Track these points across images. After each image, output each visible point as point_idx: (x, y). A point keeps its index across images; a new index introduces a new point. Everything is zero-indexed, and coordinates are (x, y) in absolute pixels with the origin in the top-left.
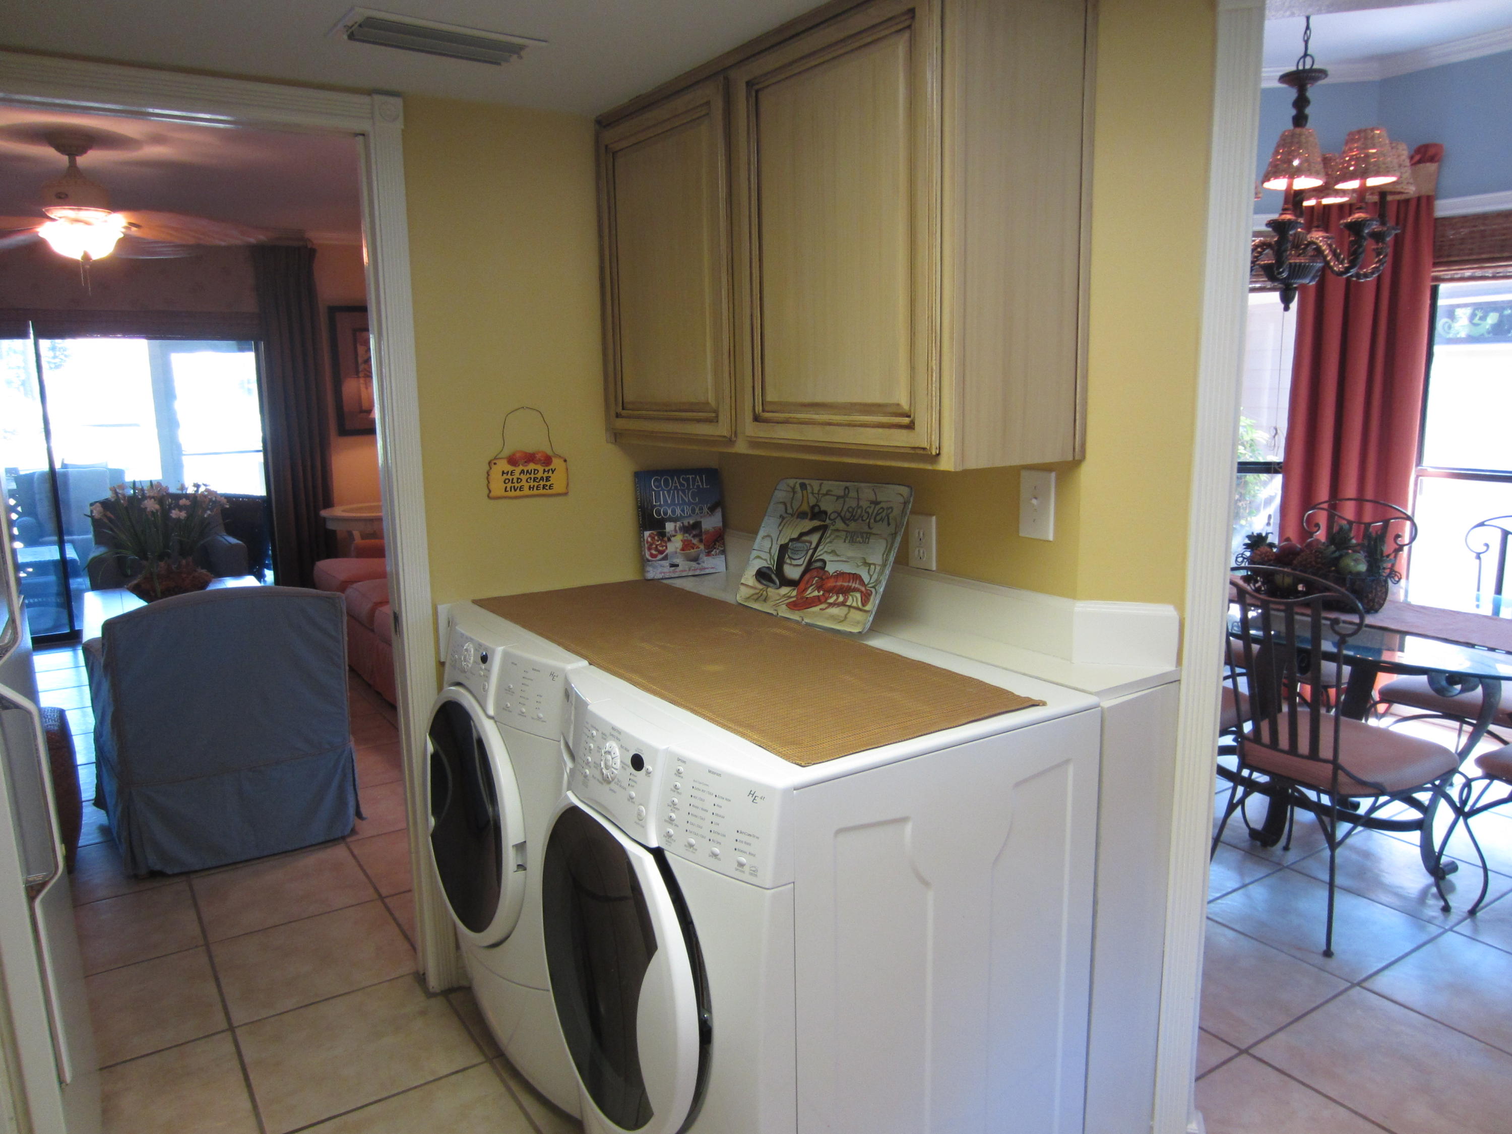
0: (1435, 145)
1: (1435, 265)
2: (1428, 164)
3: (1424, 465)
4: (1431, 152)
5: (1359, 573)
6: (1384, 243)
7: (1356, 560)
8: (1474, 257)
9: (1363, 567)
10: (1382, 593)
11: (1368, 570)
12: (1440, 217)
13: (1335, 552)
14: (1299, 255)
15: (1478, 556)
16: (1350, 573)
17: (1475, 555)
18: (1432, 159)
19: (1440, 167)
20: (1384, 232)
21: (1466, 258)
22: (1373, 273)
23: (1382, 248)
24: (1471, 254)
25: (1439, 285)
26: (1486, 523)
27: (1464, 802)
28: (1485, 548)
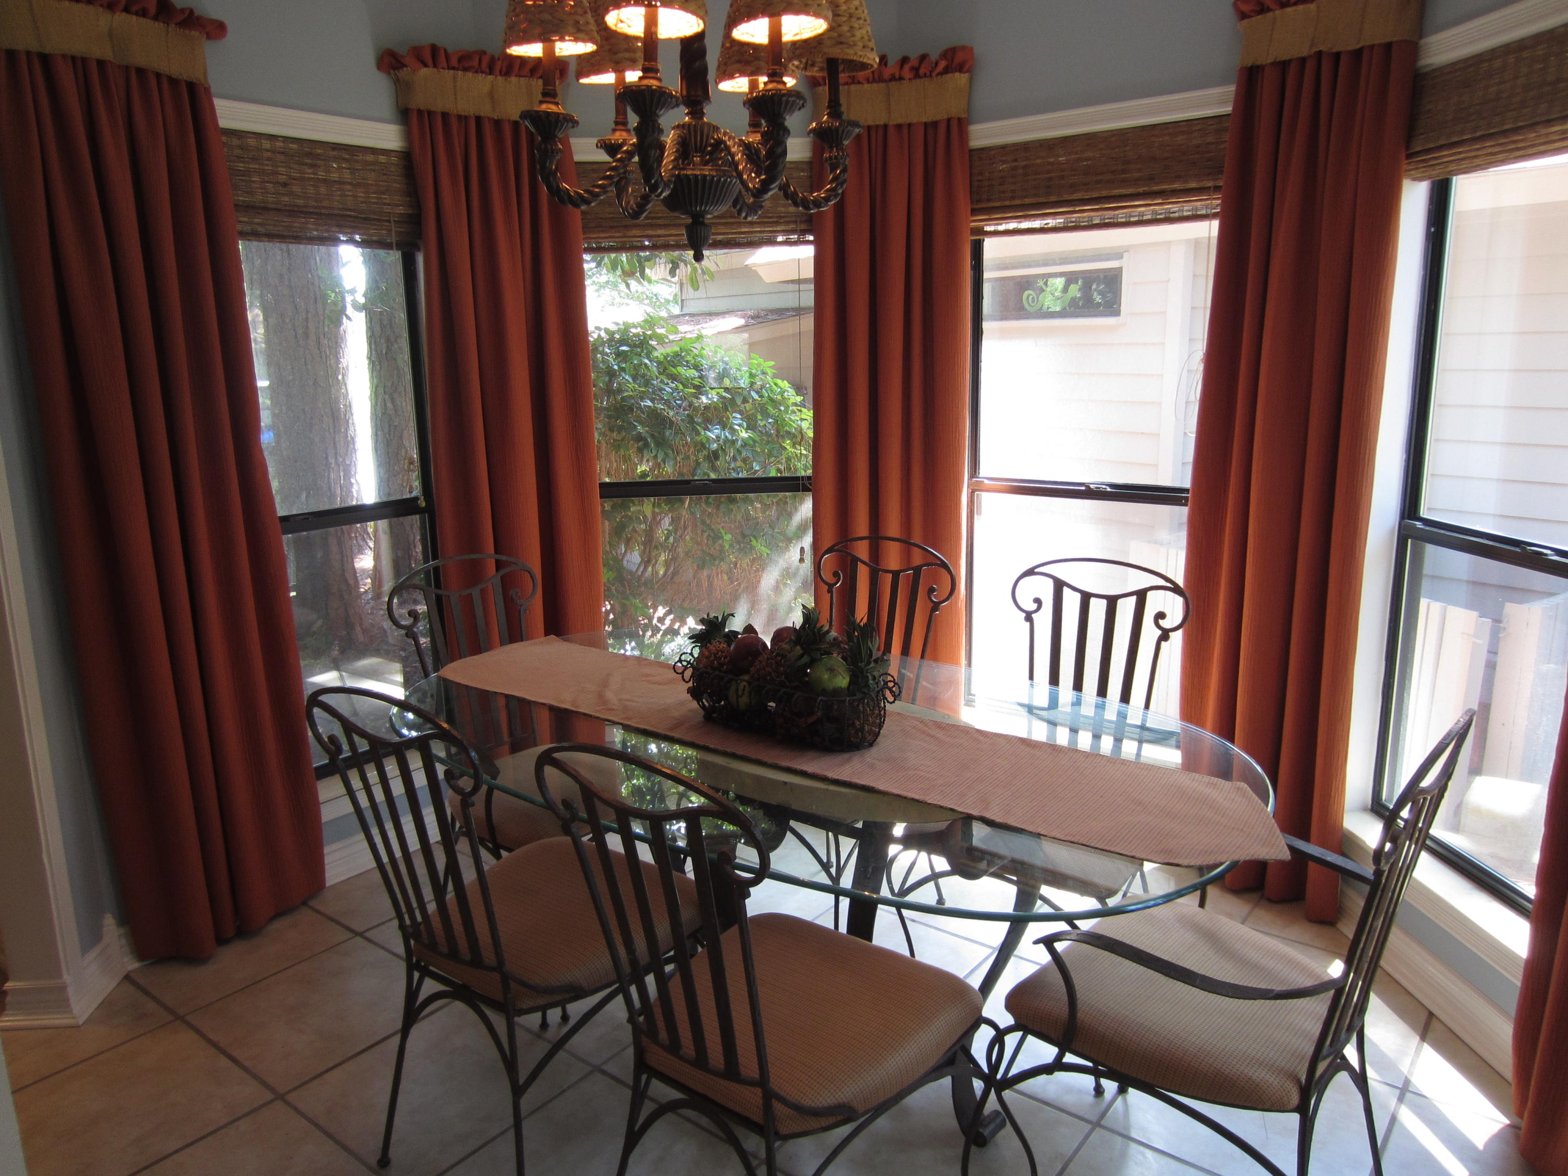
0: (964, 48)
1: (974, 212)
2: (957, 74)
3: (981, 475)
4: (959, 57)
5: (837, 692)
6: (842, 149)
7: (831, 670)
8: (1018, 202)
9: (843, 681)
10: (876, 717)
11: (850, 683)
12: (975, 147)
13: (802, 656)
14: (706, 163)
15: (1029, 617)
16: (824, 692)
17: (1024, 615)
18: (961, 69)
19: (971, 80)
20: (837, 129)
21: (1007, 203)
22: (827, 199)
23: (836, 157)
24: (1013, 198)
25: (983, 240)
26: (1036, 570)
27: (994, 1068)
28: (1035, 606)
